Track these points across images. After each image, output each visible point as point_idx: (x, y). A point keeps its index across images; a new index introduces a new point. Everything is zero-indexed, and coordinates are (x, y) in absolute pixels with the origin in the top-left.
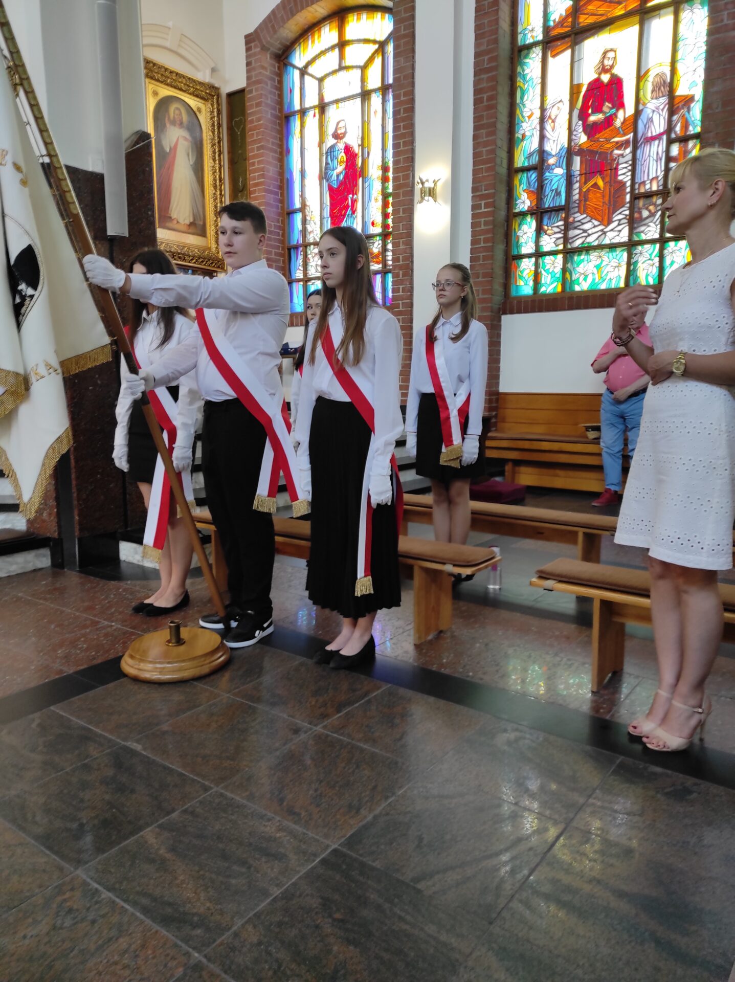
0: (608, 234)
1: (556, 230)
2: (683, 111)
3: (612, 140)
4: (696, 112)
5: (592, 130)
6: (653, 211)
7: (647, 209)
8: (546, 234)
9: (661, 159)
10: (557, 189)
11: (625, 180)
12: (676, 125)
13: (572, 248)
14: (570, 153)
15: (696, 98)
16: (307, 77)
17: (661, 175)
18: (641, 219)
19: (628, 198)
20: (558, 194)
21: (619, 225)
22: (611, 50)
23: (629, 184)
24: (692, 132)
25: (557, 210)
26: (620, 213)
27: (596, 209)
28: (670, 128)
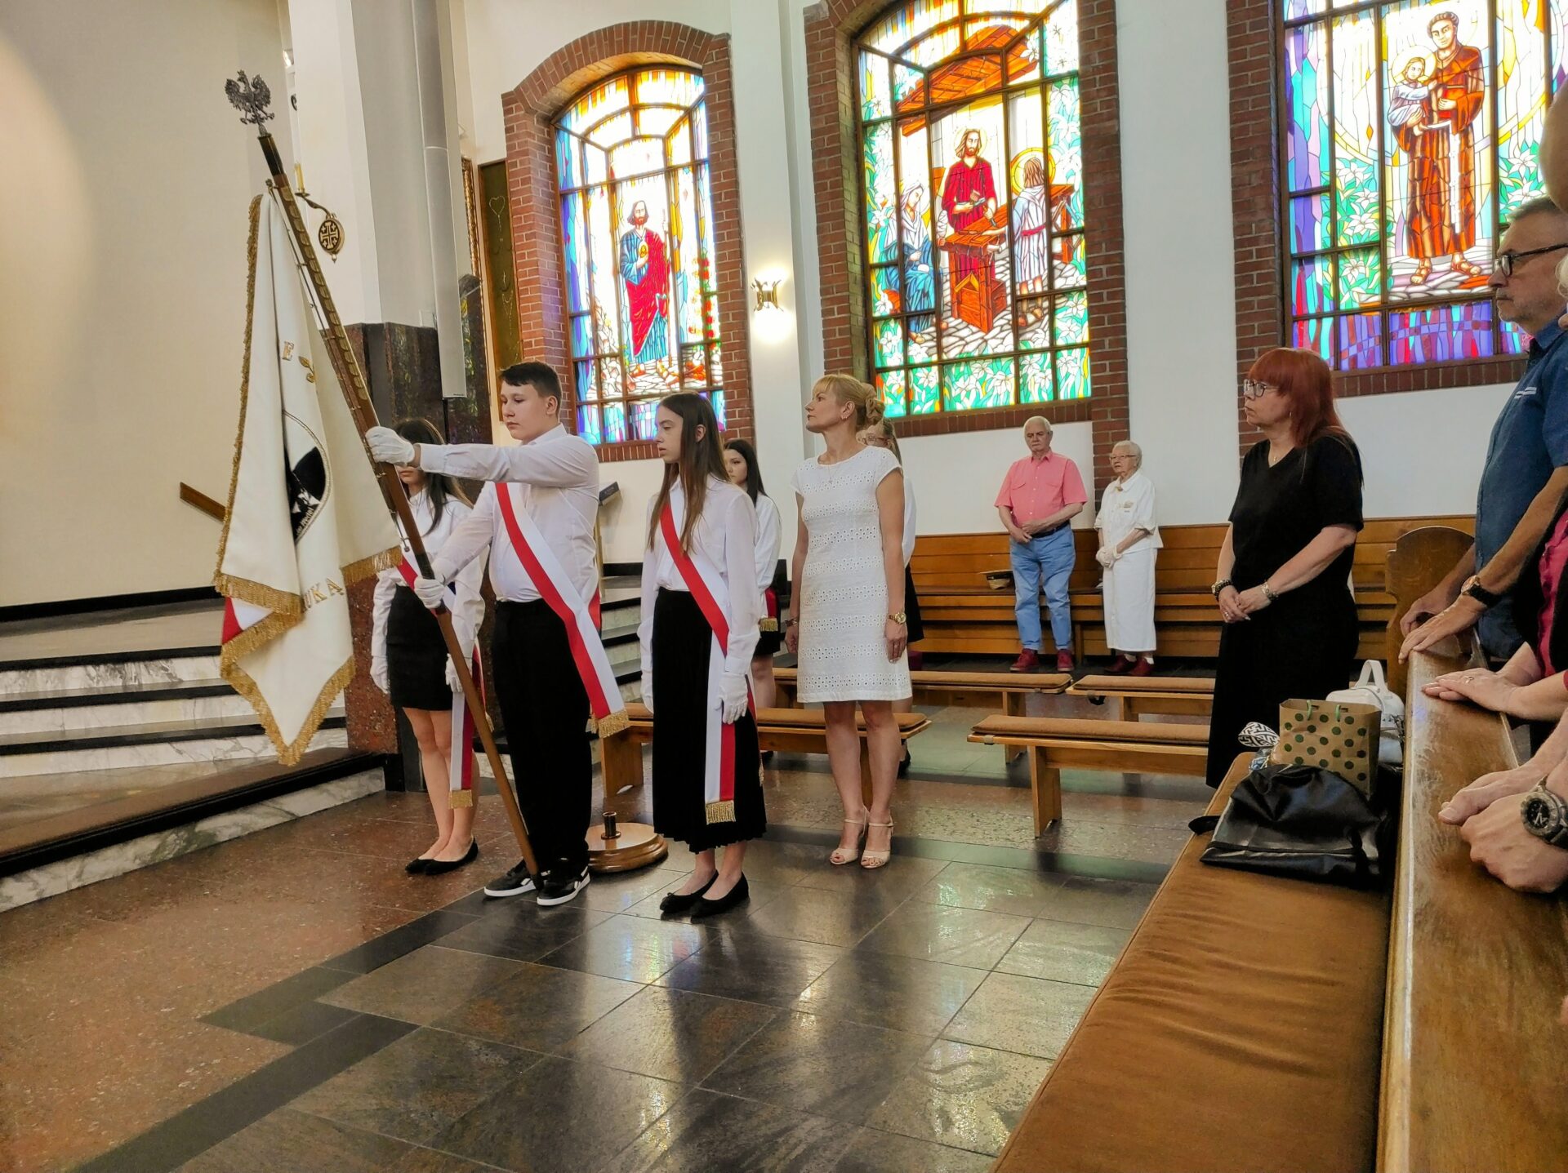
0: (989, 342)
1: (927, 337)
2: (1063, 202)
3: (984, 234)
4: (1077, 204)
5: (958, 221)
6: (1039, 315)
7: (1032, 312)
8: (915, 342)
9: (1043, 256)
10: (923, 290)
11: (1004, 279)
12: (1056, 218)
13: (949, 360)
14: (935, 248)
15: (1076, 188)
16: (587, 146)
17: (1045, 275)
18: (1027, 325)
19: (1009, 300)
20: (925, 294)
21: (1001, 331)
22: (974, 131)
23: (1008, 284)
24: (1075, 227)
25: (927, 314)
26: (1002, 318)
27: (972, 312)
28: (1050, 222)
